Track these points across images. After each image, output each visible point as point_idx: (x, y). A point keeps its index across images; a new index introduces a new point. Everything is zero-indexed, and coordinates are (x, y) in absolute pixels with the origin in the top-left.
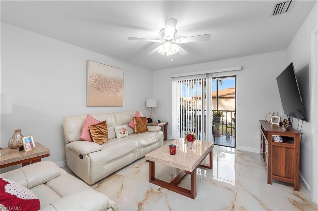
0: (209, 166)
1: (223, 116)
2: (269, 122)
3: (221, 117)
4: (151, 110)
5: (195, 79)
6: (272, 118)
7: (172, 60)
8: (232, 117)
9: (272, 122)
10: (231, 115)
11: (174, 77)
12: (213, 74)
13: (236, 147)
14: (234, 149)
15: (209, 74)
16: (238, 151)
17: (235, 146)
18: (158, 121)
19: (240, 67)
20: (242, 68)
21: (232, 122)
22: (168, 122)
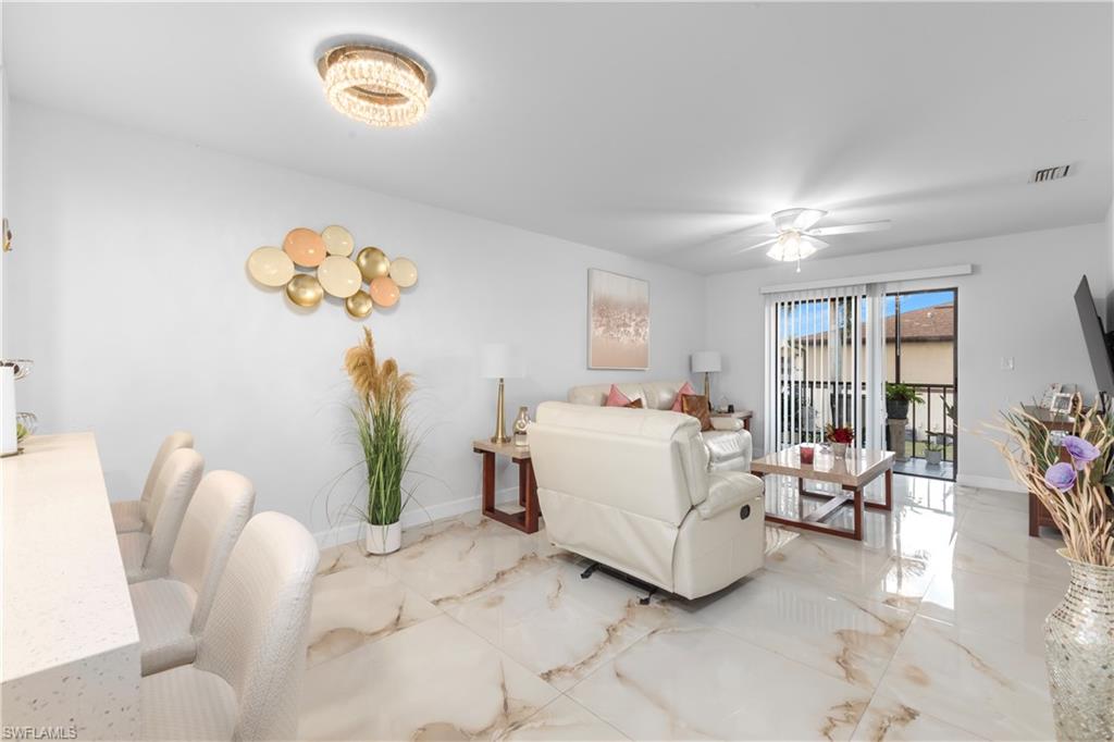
0: (884, 504)
1: (915, 399)
2: (1048, 409)
3: (910, 405)
4: (707, 379)
5: (833, 296)
6: (1054, 398)
7: (799, 270)
8: (945, 404)
9: (1055, 407)
10: (944, 398)
11: (770, 294)
12: (888, 285)
13: (957, 479)
14: (952, 484)
15: (875, 284)
16: (963, 486)
17: (955, 477)
18: (726, 409)
19: (969, 267)
20: (975, 269)
21: (947, 417)
22: (751, 412)
